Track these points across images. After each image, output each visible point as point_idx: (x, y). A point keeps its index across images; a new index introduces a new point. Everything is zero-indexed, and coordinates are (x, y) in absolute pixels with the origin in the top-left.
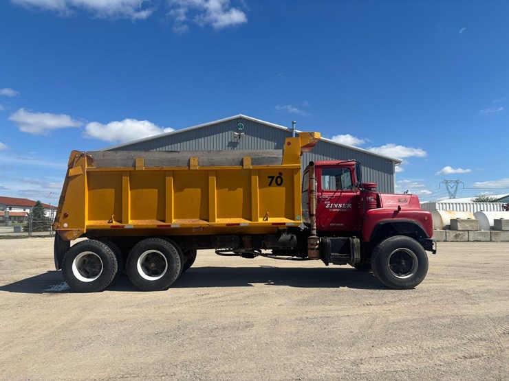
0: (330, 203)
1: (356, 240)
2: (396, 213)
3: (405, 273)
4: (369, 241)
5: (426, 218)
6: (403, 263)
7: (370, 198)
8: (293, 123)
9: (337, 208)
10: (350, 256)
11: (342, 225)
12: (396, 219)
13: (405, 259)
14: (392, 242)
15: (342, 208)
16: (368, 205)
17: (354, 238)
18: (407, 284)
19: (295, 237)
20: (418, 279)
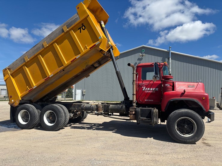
0: (146, 88)
1: (156, 110)
2: (183, 94)
3: (188, 133)
4: (164, 111)
5: (204, 98)
6: (186, 127)
7: (167, 85)
8: (170, 48)
9: (150, 91)
10: (151, 120)
11: (152, 100)
12: (182, 98)
13: (188, 124)
14: (178, 113)
15: (152, 91)
16: (166, 89)
17: (154, 109)
18: (188, 141)
19: (124, 107)
20: (196, 138)
